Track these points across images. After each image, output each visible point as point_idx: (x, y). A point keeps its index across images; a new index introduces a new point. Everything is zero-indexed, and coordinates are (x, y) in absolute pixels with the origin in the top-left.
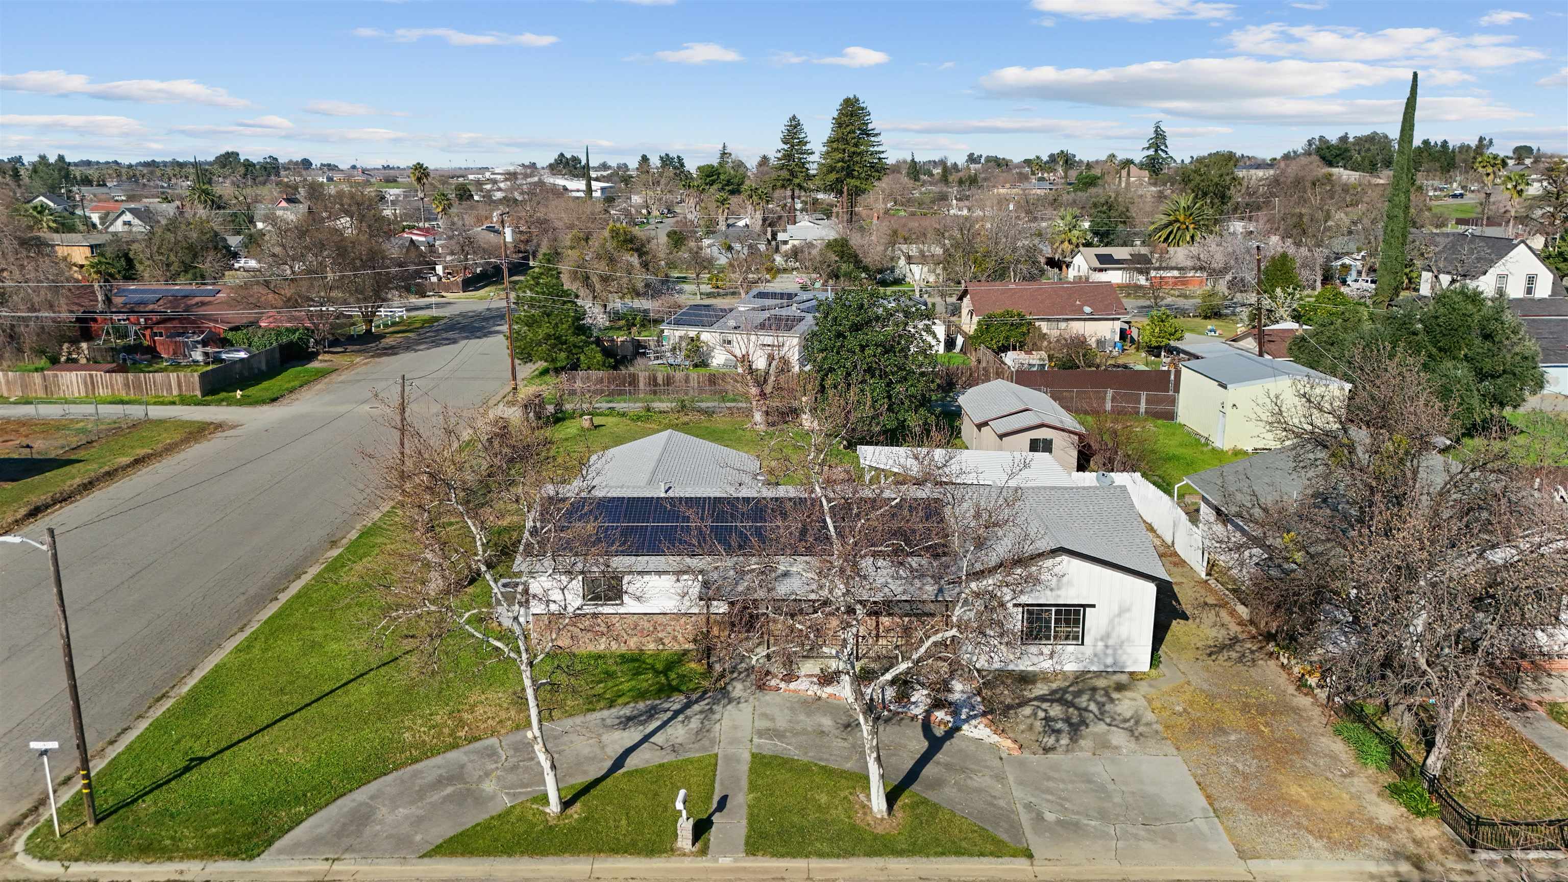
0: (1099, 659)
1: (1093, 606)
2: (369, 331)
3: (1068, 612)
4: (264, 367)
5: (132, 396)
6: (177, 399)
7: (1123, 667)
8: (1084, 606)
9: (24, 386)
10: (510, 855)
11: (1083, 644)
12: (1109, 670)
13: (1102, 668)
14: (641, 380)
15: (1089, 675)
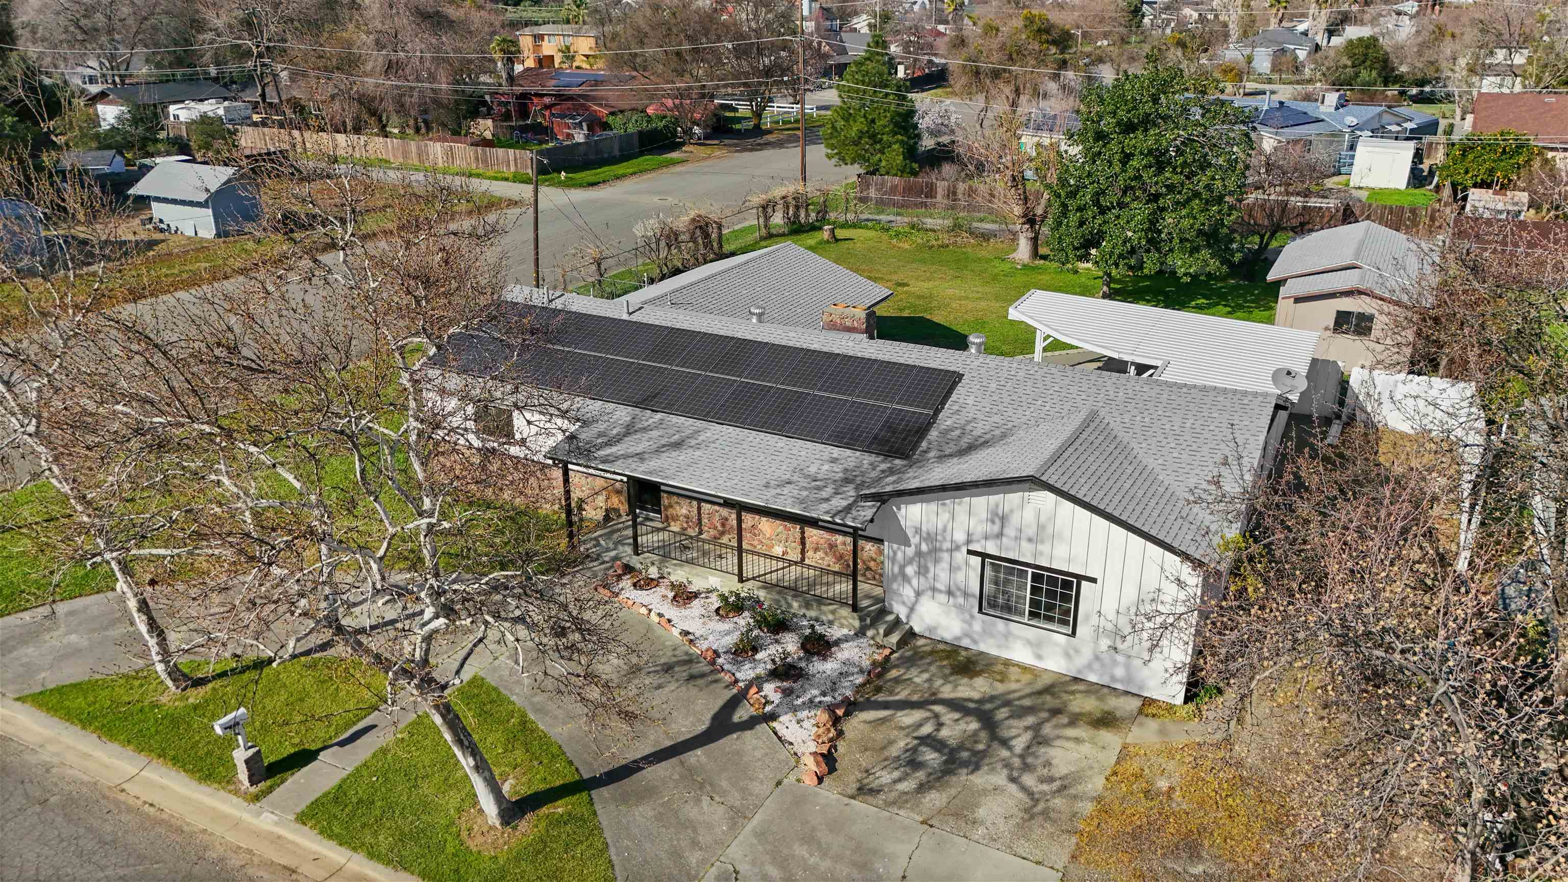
0: (1103, 665)
1: (1093, 580)
2: (757, 127)
3: (1052, 581)
4: (616, 152)
5: (481, 171)
6: (511, 176)
7: (1141, 688)
8: (1080, 578)
9: (406, 155)
10: (84, 728)
11: (1074, 633)
12: (1119, 686)
13: (1105, 681)
14: (939, 190)
15: (1081, 687)
